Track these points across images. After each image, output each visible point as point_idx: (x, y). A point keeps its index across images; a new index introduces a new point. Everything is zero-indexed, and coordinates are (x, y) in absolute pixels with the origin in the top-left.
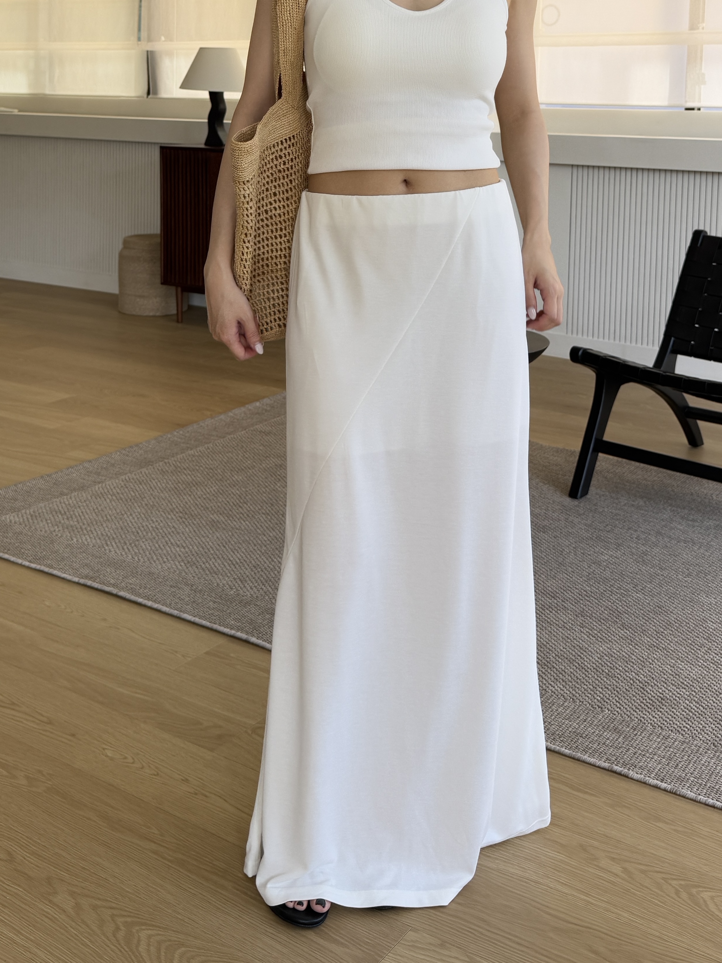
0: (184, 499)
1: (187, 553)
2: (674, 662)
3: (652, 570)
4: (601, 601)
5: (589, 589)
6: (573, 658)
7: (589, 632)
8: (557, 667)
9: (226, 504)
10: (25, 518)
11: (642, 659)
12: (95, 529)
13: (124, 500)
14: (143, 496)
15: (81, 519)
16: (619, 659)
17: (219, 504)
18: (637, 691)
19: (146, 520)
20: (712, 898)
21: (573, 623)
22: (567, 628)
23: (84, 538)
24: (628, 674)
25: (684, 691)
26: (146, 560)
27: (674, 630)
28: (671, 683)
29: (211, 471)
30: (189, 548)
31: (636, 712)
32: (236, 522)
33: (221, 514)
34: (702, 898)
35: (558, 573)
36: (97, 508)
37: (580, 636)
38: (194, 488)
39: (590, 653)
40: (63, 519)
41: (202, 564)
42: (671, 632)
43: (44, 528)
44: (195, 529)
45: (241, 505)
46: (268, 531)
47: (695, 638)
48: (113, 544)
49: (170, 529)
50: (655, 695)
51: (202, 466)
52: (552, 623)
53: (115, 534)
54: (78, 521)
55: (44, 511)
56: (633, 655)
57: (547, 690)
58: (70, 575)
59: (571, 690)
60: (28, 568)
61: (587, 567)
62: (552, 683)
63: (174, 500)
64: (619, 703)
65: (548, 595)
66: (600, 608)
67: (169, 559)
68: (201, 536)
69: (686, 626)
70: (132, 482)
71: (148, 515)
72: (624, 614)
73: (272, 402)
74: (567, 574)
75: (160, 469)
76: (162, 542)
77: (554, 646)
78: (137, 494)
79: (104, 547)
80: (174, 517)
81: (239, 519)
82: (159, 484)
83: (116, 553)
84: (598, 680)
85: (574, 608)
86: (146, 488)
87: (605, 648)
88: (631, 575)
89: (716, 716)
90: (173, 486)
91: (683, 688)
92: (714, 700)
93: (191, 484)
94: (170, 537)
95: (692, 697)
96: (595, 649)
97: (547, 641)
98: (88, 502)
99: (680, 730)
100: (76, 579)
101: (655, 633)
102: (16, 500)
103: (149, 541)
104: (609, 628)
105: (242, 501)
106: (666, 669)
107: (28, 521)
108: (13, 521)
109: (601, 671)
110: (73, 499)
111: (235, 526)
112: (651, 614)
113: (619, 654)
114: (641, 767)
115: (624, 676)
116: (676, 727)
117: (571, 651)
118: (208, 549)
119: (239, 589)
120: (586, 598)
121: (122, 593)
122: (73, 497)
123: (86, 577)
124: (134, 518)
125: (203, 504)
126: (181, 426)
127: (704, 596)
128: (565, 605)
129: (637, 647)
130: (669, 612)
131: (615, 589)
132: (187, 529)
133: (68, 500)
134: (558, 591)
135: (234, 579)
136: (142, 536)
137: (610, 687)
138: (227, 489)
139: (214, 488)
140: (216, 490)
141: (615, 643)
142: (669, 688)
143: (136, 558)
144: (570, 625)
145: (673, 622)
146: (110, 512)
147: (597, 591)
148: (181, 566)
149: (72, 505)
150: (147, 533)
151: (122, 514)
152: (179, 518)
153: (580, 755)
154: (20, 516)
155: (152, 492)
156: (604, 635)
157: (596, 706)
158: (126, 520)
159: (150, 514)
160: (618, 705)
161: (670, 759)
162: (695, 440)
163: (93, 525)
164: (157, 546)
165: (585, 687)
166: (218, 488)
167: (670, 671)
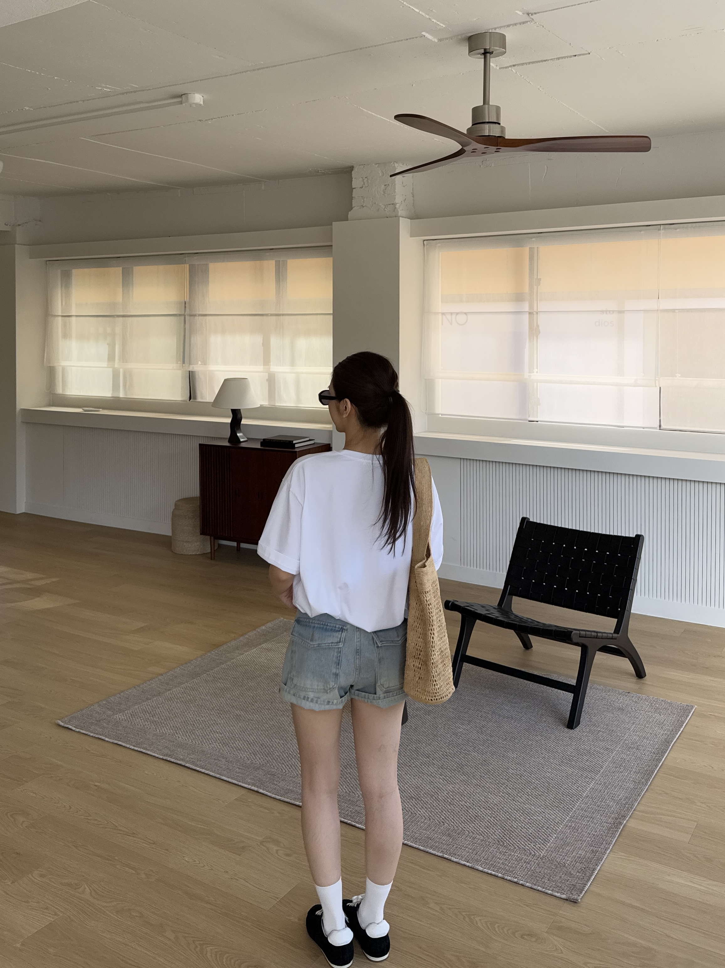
0: (220, 700)
1: (223, 737)
2: (486, 794)
3: (485, 737)
4: (454, 758)
6: (433, 794)
7: (444, 778)
8: (424, 800)
9: (245, 703)
10: (128, 716)
11: (470, 793)
12: (169, 723)
13: (184, 702)
14: (195, 699)
15: (160, 716)
16: (458, 793)
18: (464, 812)
19: (198, 716)
20: (480, 920)
21: (436, 773)
22: (432, 776)
23: (163, 730)
24: (461, 802)
25: (489, 811)
26: (200, 743)
27: (490, 774)
29: (235, 679)
30: (224, 734)
31: (461, 824)
32: (250, 715)
33: (241, 710)
34: (476, 920)
35: (433, 742)
36: (169, 708)
37: (439, 781)
38: (225, 693)
39: (443, 791)
40: (150, 716)
41: (231, 744)
42: (488, 776)
43: (140, 723)
44: (227, 721)
45: (253, 703)
46: (269, 721)
47: (501, 779)
48: (180, 732)
49: (213, 721)
50: (473, 814)
51: (230, 677)
52: (425, 773)
53: (181, 726)
54: (158, 718)
55: (138, 711)
56: (466, 791)
57: (417, 814)
58: (158, 754)
59: (429, 813)
60: (133, 750)
61: (449, 737)
62: (420, 810)
63: (214, 701)
64: (453, 819)
65: (425, 756)
66: (452, 762)
67: (213, 741)
68: (230, 726)
69: (497, 772)
70: (188, 689)
71: (199, 712)
72: (465, 766)
73: (273, 625)
74: (437, 742)
75: (204, 679)
76: (208, 730)
77: (424, 787)
78: (192, 697)
79: (175, 735)
80: (214, 714)
81: (252, 714)
82: (204, 690)
83: (182, 738)
84: (444, 807)
85: (438, 763)
87: (451, 787)
88: (473, 741)
89: (502, 825)
90: (213, 692)
91: (488, 809)
92: (504, 816)
93: (224, 690)
94: (212, 727)
95: (492, 815)
96: (446, 788)
97: (421, 784)
98: (163, 705)
99: (482, 834)
100: (161, 757)
101: (480, 777)
102: (121, 704)
103: (201, 730)
104: (456, 775)
105: (254, 701)
106: (482, 798)
107: (130, 718)
108: (121, 719)
109: (447, 801)
110: (154, 703)
111: (250, 718)
112: (479, 765)
113: (458, 790)
114: (459, 855)
115: (459, 804)
116: (480, 832)
117: (432, 790)
118: (235, 735)
119: (253, 759)
120: (446, 757)
121: (187, 765)
122: (154, 701)
123: (167, 755)
124: (191, 715)
125: (231, 704)
126: (216, 646)
127: (511, 753)
128: (434, 762)
129: (468, 786)
131: (462, 751)
132: (222, 721)
133: (151, 704)
134: (431, 753)
135: (250, 753)
136: (196, 727)
137: (450, 811)
138: (245, 693)
139: (237, 692)
140: (239, 694)
141: (457, 784)
142: (481, 810)
143: (194, 742)
145: (491, 770)
146: (177, 711)
147: (453, 752)
148: (220, 746)
149: (154, 706)
150: (199, 724)
151: (184, 712)
152: (217, 714)
154: (125, 715)
155: (201, 696)
156: (452, 779)
157: (441, 822)
158: (187, 717)
159: (200, 712)
160: (453, 820)
161: (474, 850)
162: (527, 646)
163: (168, 720)
164: (205, 733)
165: (437, 811)
166: (239, 691)
167: (483, 800)
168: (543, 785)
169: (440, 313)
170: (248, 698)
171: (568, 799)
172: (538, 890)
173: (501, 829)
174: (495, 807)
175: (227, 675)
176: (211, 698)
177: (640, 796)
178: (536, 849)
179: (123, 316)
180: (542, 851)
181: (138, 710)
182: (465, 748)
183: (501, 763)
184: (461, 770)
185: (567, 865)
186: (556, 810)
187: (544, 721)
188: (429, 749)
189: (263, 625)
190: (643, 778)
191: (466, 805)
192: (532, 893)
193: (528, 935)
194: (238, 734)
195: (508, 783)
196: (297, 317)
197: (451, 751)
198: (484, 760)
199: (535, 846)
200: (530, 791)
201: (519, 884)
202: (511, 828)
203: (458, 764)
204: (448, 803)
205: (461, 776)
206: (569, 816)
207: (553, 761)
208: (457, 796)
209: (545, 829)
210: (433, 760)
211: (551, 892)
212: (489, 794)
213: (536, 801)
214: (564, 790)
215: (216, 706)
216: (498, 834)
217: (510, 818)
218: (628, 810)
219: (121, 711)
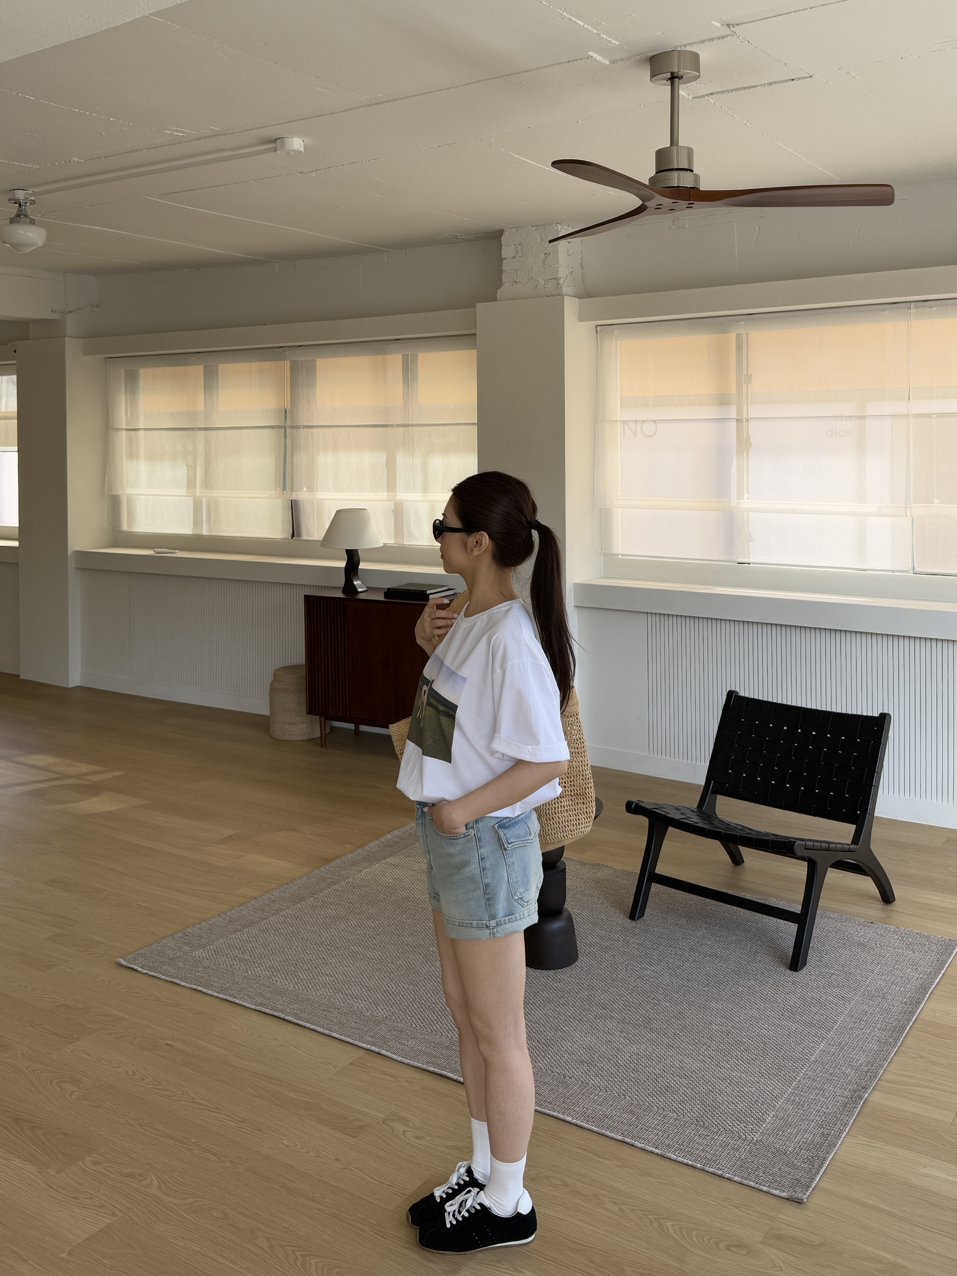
0: (330, 932)
1: (334, 981)
2: (682, 1057)
3: (681, 982)
4: (639, 1010)
5: (632, 1000)
6: (611, 1057)
7: (625, 1037)
8: (599, 1065)
9: (363, 936)
10: (210, 953)
11: (660, 1057)
12: (264, 962)
13: (284, 934)
14: (298, 931)
15: (253, 953)
16: (644, 1057)
17: (358, 936)
18: (651, 1082)
19: (302, 952)
20: (673, 1226)
21: (615, 1029)
22: (610, 1033)
23: (256, 970)
24: (647, 1068)
25: (685, 1080)
26: (304, 988)
27: (686, 1032)
28: (677, 1075)
29: (351, 905)
30: (335, 977)
31: (648, 1097)
32: (371, 952)
33: (359, 945)
34: (667, 1226)
35: (611, 988)
36: (264, 943)
37: (619, 1039)
38: (338, 922)
39: (623, 1053)
40: (239, 954)
41: (346, 990)
42: (685, 1034)
43: (226, 962)
44: (340, 960)
45: (375, 936)
48: (279, 975)
49: (321, 960)
50: (664, 1084)
51: (344, 901)
52: (600, 1030)
53: (280, 966)
54: (250, 955)
55: (224, 947)
56: (654, 1053)
58: (250, 1003)
59: (606, 1083)
60: (217, 997)
62: (593, 1078)
63: (323, 933)
64: (638, 1091)
65: (601, 1007)
66: (637, 1015)
67: (321, 986)
68: (344, 966)
70: (289, 918)
72: (653, 1020)
73: (401, 834)
74: (617, 988)
75: (311, 904)
76: (315, 972)
77: (598, 1048)
78: (294, 928)
79: (272, 978)
80: (324, 950)
81: (373, 950)
82: (310, 918)
83: (281, 983)
84: (626, 1074)
85: (618, 1016)
86: (301, 923)
87: (635, 1049)
88: (665, 987)
89: (703, 1099)
90: (322, 921)
91: (684, 1078)
92: (704, 1086)
93: (336, 919)
94: (321, 967)
95: (689, 1085)
96: (628, 1049)
97: (595, 1045)
98: (257, 938)
99: (676, 1110)
100: (253, 1007)
101: (673, 1035)
102: (201, 937)
103: (305, 972)
104: (641, 1032)
105: (375, 933)
106: (675, 1063)
107: (213, 956)
108: (201, 957)
110: (245, 935)
111: (370, 956)
113: (644, 1053)
114: (643, 1139)
115: (645, 1070)
116: (673, 1108)
117: (610, 1052)
118: (350, 978)
120: (628, 1008)
121: (287, 1018)
122: (245, 933)
123: (261, 1005)
124: (293, 951)
125: (346, 938)
126: (328, 860)
127: (715, 1003)
128: (612, 1014)
129: (658, 1047)
130: (686, 1018)
131: (650, 1000)
132: (334, 960)
133: (241, 936)
134: (608, 1003)
135: (370, 1002)
136: (300, 967)
137: (633, 1080)
138: (364, 922)
140: (355, 923)
141: (643, 1044)
142: (675, 1079)
143: (296, 987)
144: (613, 1031)
145: (688, 1026)
146: (275, 946)
147: (637, 1002)
148: (330, 992)
149: (245, 940)
150: (303, 964)
151: (284, 948)
152: (327, 950)
153: (604, 1131)
154: (206, 952)
155: (305, 927)
156: (636, 1038)
157: (621, 1095)
158: (287, 954)
159: (305, 947)
160: (637, 1093)
161: (665, 1131)
162: (737, 860)
163: (262, 959)
164: (311, 975)
165: (616, 1080)
166: (356, 920)
167: (678, 1065)
168: (757, 1046)
169: (618, 421)
170: (368, 930)
171: (790, 1064)
172: (750, 1187)
173: (701, 1104)
174: (693, 1075)
175: (340, 899)
176: (319, 929)
177: (887, 1061)
178: (748, 1131)
179: (206, 429)
180: (755, 1134)
181: (223, 944)
182: (654, 996)
183: (701, 1017)
184: (648, 1026)
185: (789, 1152)
186: (774, 1079)
187: (759, 960)
188: (606, 998)
189: (389, 833)
190: (891, 1037)
191: (655, 1072)
192: (741, 1189)
193: (737, 1246)
194: (355, 976)
195: (711, 1042)
196: (431, 428)
197: (635, 1000)
198: (679, 1013)
199: (746, 1128)
200: (740, 1054)
201: (724, 1178)
202: (714, 1103)
203: (644, 1017)
204: (631, 1069)
205: (648, 1033)
206: (792, 1088)
207: (770, 1013)
208: (643, 1060)
209: (760, 1105)
210: (612, 1012)
211: (767, 1188)
212: (685, 1057)
213: (747, 1067)
214: (785, 1052)
215: (325, 940)
216: (697, 1111)
217: (713, 1090)
218: (871, 1080)
219: (202, 946)
